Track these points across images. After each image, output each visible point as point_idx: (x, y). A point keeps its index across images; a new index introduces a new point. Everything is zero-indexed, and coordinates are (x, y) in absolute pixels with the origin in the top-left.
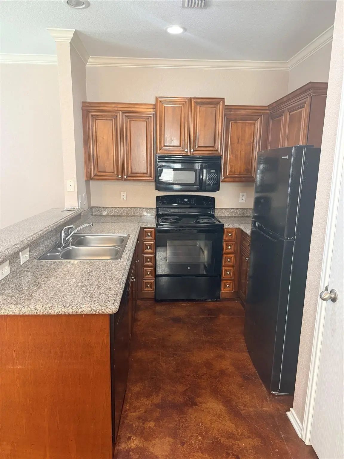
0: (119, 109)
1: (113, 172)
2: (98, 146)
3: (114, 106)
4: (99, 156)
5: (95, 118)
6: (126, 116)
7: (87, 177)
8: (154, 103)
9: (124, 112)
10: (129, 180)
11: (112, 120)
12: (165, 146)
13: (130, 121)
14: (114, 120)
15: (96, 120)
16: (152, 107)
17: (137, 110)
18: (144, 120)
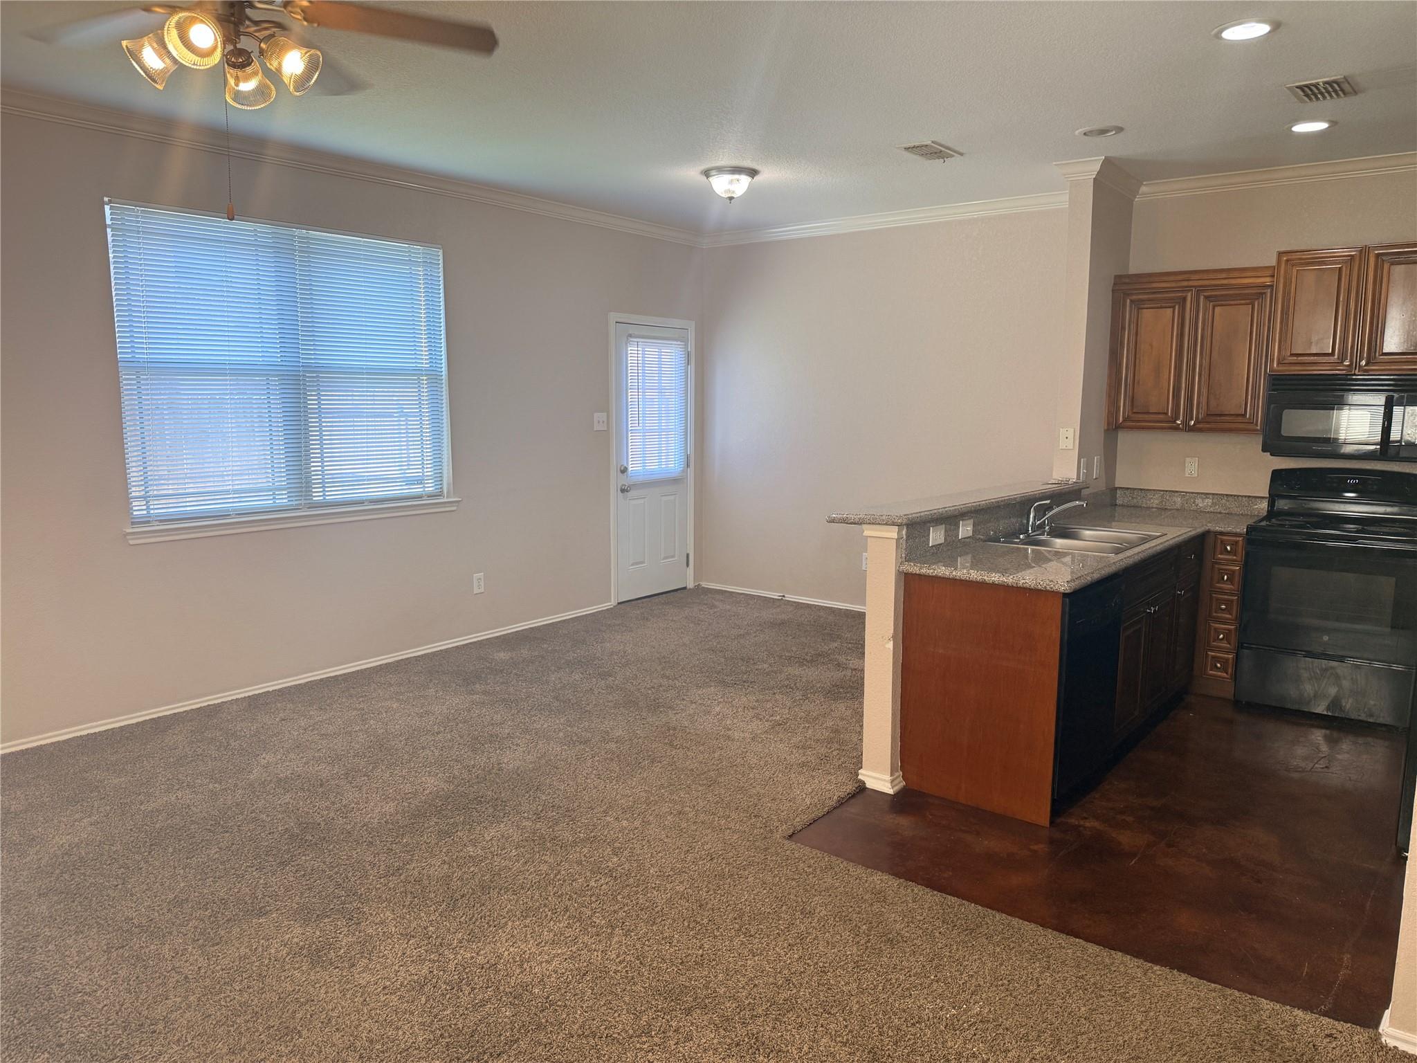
0: (1191, 283)
1: (1164, 413)
2: (1137, 361)
3: (1180, 278)
4: (1139, 382)
5: (1139, 305)
6: (1206, 297)
7: (1108, 424)
8: (1273, 262)
9: (1200, 290)
10: (1201, 430)
11: (1174, 307)
12: (1292, 355)
13: (1214, 307)
14: (1179, 308)
15: (1139, 309)
16: (1269, 272)
17: (1233, 281)
18: (1248, 301)
